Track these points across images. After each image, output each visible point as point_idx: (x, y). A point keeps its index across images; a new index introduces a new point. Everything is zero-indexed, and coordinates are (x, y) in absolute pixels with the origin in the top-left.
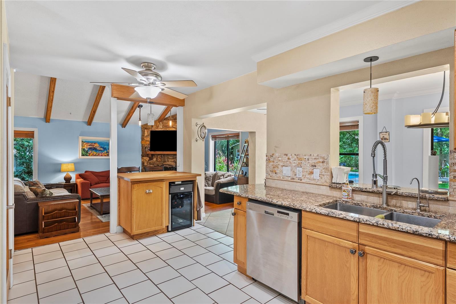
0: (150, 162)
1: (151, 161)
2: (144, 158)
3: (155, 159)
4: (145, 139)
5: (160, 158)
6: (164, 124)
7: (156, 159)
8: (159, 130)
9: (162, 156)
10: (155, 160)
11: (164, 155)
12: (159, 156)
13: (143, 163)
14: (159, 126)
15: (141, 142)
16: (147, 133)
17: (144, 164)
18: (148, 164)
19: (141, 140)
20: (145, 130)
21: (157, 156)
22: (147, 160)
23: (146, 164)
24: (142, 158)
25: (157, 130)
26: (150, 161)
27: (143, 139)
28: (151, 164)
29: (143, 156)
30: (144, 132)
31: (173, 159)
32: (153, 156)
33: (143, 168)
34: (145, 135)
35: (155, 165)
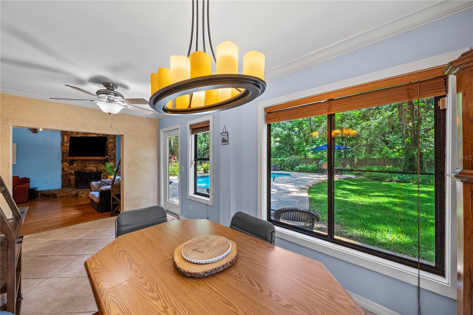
0: (71, 168)
1: (71, 167)
2: (64, 163)
3: (75, 165)
4: (65, 144)
5: (80, 164)
7: (77, 164)
9: (82, 162)
11: (85, 160)
12: (79, 161)
13: (63, 169)
15: (61, 148)
16: (66, 139)
17: (65, 170)
18: (68, 169)
19: (60, 146)
20: (65, 136)
21: (77, 161)
22: (67, 165)
23: (66, 169)
24: (62, 163)
25: (77, 136)
26: (70, 167)
27: (62, 144)
28: (71, 170)
29: (63, 161)
30: (64, 138)
31: (94, 164)
32: (74, 162)
33: (63, 173)
34: (65, 141)
35: (76, 170)
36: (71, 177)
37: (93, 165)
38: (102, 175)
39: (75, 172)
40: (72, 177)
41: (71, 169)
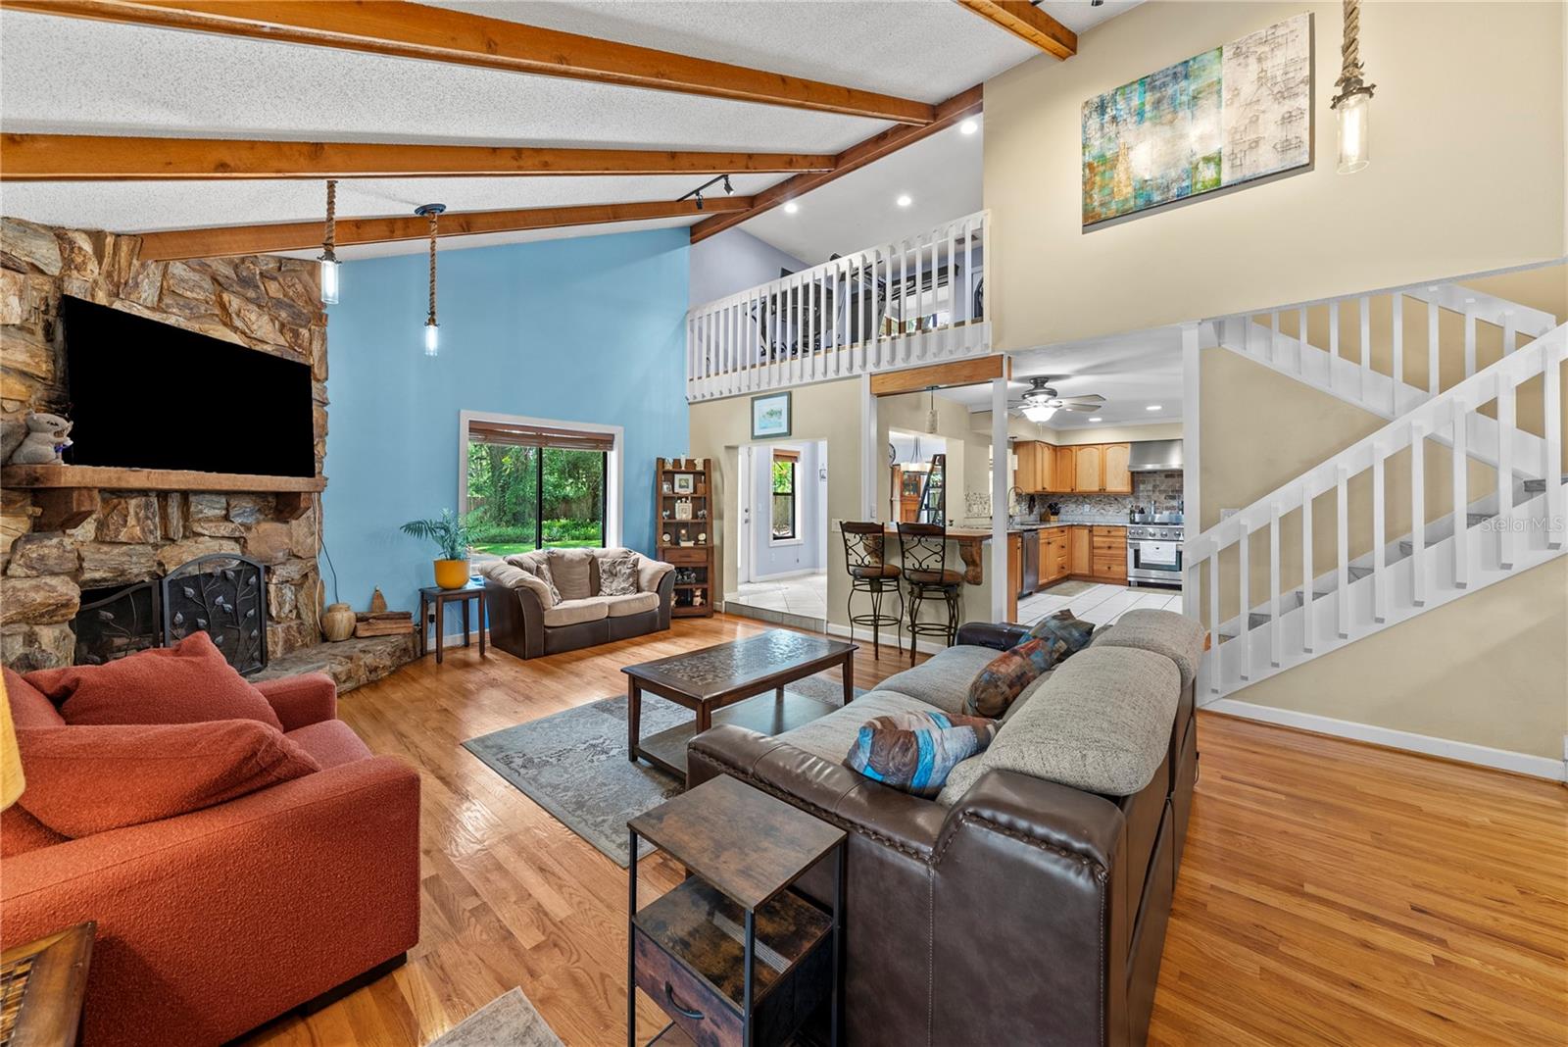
0: (42, 558)
1: (50, 547)
3: (81, 531)
5: (138, 520)
6: (171, 282)
8: (135, 312)
9: (147, 506)
10: (92, 535)
12: (133, 503)
14: (137, 285)
21: (106, 503)
26: (33, 550)
31: (226, 518)
35: (97, 575)
36: (31, 639)
37: (225, 529)
38: (274, 581)
39: (92, 594)
40: (47, 635)
41: (40, 569)
